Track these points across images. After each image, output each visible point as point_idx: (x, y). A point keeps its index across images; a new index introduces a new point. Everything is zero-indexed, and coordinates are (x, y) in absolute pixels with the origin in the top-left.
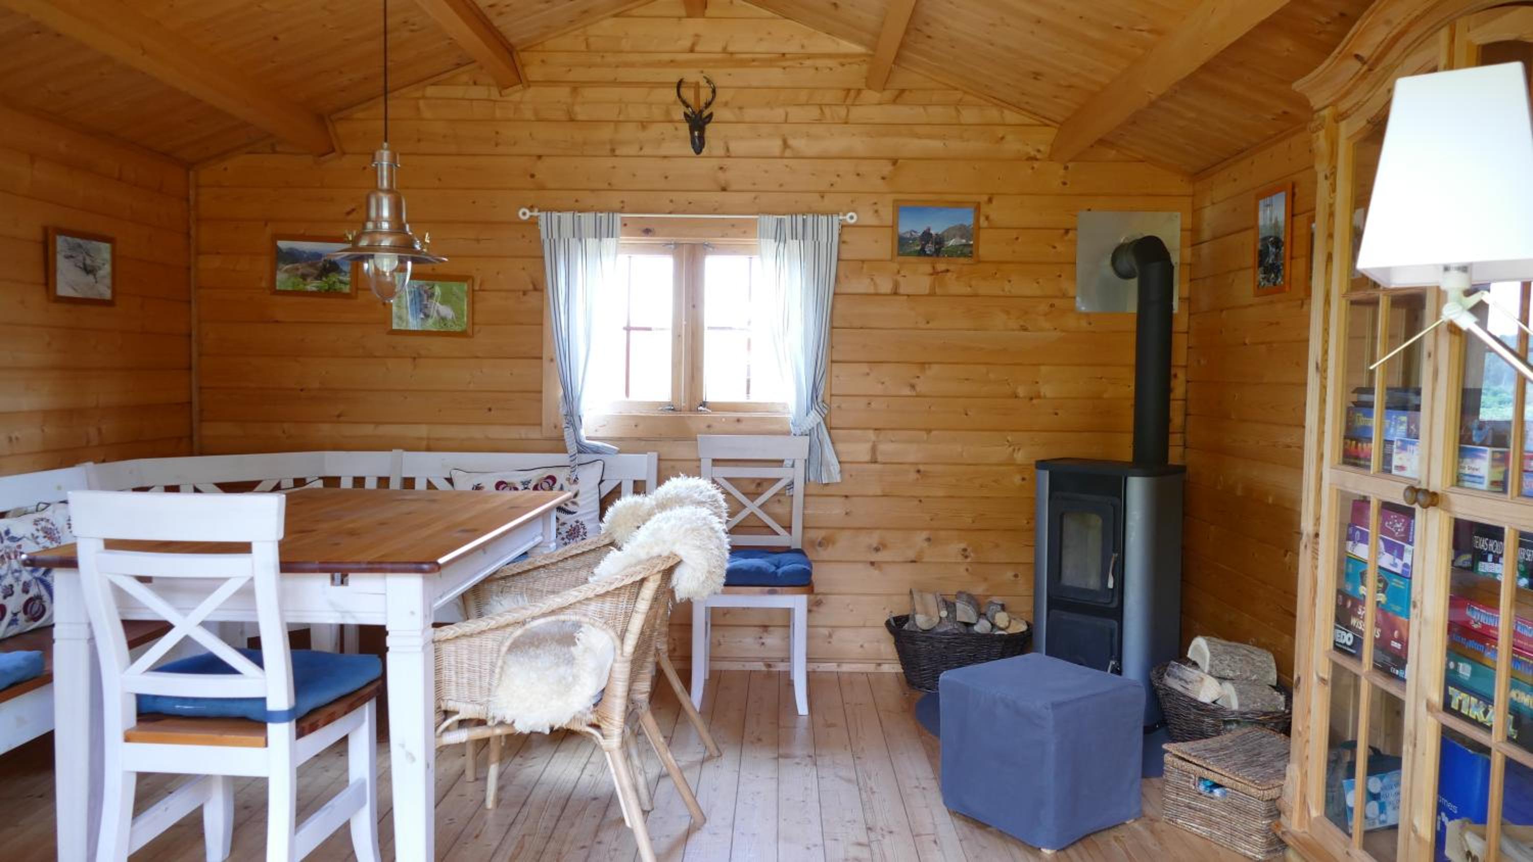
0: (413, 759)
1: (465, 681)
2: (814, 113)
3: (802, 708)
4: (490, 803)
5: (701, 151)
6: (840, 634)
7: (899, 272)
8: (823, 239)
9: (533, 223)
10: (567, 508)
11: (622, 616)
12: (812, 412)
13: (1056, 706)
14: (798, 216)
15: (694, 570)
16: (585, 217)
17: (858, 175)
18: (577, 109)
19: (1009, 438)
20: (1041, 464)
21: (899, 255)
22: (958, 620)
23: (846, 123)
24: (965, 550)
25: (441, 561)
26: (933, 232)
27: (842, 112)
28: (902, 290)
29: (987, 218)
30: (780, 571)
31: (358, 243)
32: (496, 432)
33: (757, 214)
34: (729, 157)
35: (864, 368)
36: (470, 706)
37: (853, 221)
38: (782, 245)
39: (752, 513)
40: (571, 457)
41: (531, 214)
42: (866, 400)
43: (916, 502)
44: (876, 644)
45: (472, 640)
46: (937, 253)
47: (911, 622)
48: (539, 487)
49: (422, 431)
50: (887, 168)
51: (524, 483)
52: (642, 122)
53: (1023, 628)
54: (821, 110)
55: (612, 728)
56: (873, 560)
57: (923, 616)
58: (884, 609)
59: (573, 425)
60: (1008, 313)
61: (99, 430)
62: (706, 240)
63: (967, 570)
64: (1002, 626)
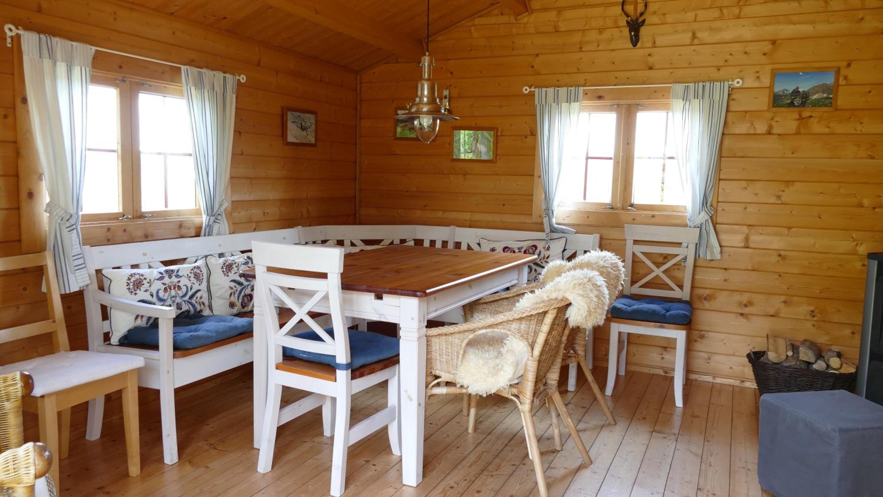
0: (411, 400)
1: (444, 360)
2: (716, 13)
3: (679, 402)
4: (470, 430)
5: (637, 44)
6: (716, 358)
7: (772, 119)
8: (717, 98)
9: (532, 95)
10: (541, 264)
11: (533, 333)
12: (702, 213)
13: (841, 430)
14: (699, 84)
15: (579, 309)
16: (561, 90)
17: (746, 53)
18: (560, 24)
19: (854, 235)
20: (871, 256)
21: (773, 107)
22: (800, 359)
23: (738, 18)
24: (813, 311)
25: (428, 291)
26: (801, 90)
27: (736, 11)
28: (775, 131)
29: (846, 78)
30: (668, 314)
31: (411, 110)
32: (508, 218)
33: (671, 83)
34: (655, 47)
35: (744, 184)
36: (448, 375)
37: (738, 85)
38: (688, 103)
39: (658, 275)
40: (547, 234)
41: (530, 90)
42: (743, 205)
43: (777, 276)
44: (742, 367)
45: (447, 337)
46: (803, 104)
47: (765, 356)
48: (527, 252)
49: (467, 216)
50: (767, 47)
51: (519, 249)
52: (600, 29)
53: (852, 370)
54: (721, 10)
55: (525, 399)
56: (742, 312)
57: (774, 353)
58: (749, 345)
59: (548, 215)
60: (859, 146)
61: (308, 210)
62: (638, 102)
63: (814, 325)
64: (835, 367)
